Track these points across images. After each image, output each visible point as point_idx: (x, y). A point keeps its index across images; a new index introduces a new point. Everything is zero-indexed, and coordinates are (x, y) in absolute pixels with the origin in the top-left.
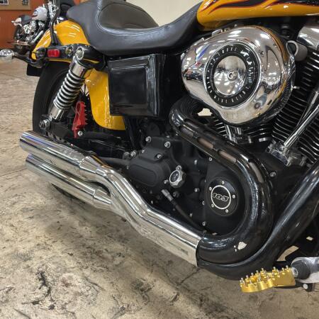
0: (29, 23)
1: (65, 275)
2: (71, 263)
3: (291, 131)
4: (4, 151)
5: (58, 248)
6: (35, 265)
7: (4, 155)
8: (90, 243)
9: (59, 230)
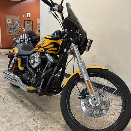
0: (18, 40)
1: (8, 99)
2: (10, 97)
3: (44, 69)
4: (1, 77)
5: (8, 95)
6: (2, 97)
7: (1, 78)
8: (15, 95)
9: (9, 92)
